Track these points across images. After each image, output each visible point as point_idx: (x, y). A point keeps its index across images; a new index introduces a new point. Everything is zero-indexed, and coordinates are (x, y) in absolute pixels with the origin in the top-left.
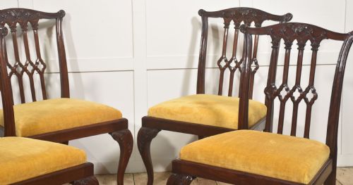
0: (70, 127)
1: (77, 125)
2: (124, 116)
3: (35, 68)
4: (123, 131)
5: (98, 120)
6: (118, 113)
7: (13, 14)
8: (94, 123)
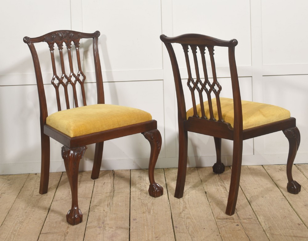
0: (112, 127)
1: (116, 126)
2: (153, 119)
3: (77, 79)
4: (153, 131)
5: (133, 122)
6: (149, 115)
7: (60, 35)
8: (130, 124)
